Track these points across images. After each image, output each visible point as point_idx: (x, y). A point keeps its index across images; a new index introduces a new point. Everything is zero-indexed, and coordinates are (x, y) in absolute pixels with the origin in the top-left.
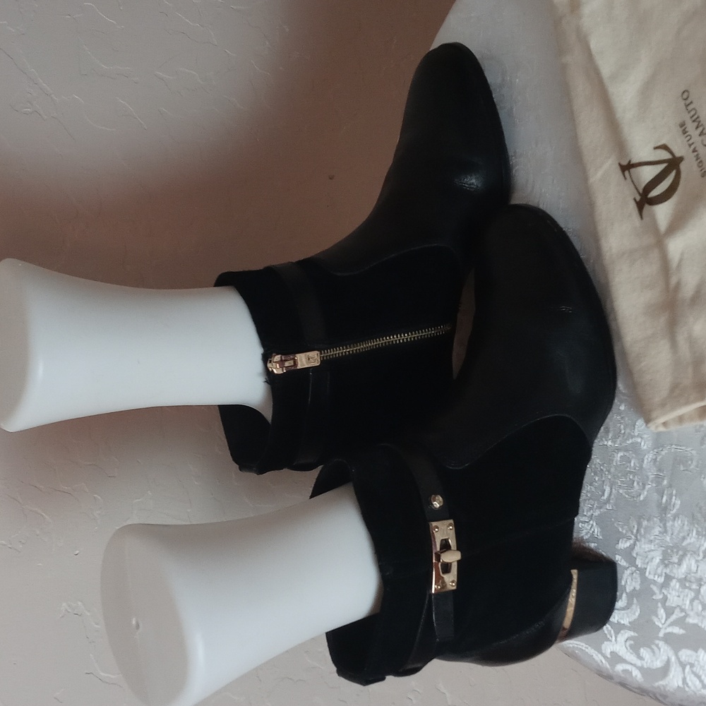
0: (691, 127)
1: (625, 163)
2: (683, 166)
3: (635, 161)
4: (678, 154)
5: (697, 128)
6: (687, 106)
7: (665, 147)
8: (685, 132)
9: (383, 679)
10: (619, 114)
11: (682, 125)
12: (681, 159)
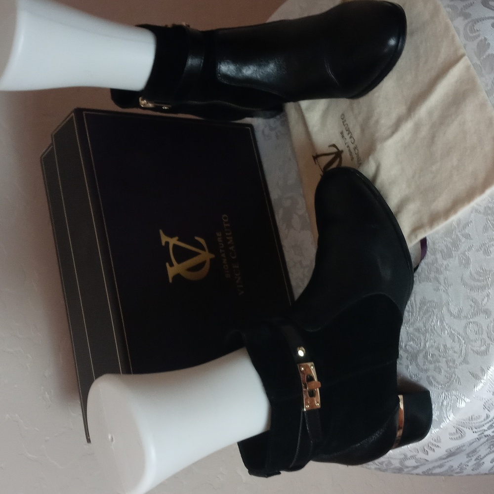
0: (345, 133)
1: (315, 155)
2: (343, 155)
3: (319, 153)
4: (340, 149)
5: (349, 134)
6: (343, 122)
7: (334, 146)
8: (343, 137)
9: (279, 473)
10: (310, 129)
11: (342, 133)
12: (342, 152)
